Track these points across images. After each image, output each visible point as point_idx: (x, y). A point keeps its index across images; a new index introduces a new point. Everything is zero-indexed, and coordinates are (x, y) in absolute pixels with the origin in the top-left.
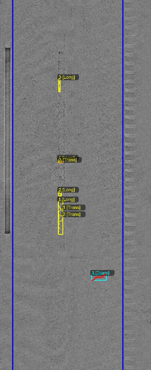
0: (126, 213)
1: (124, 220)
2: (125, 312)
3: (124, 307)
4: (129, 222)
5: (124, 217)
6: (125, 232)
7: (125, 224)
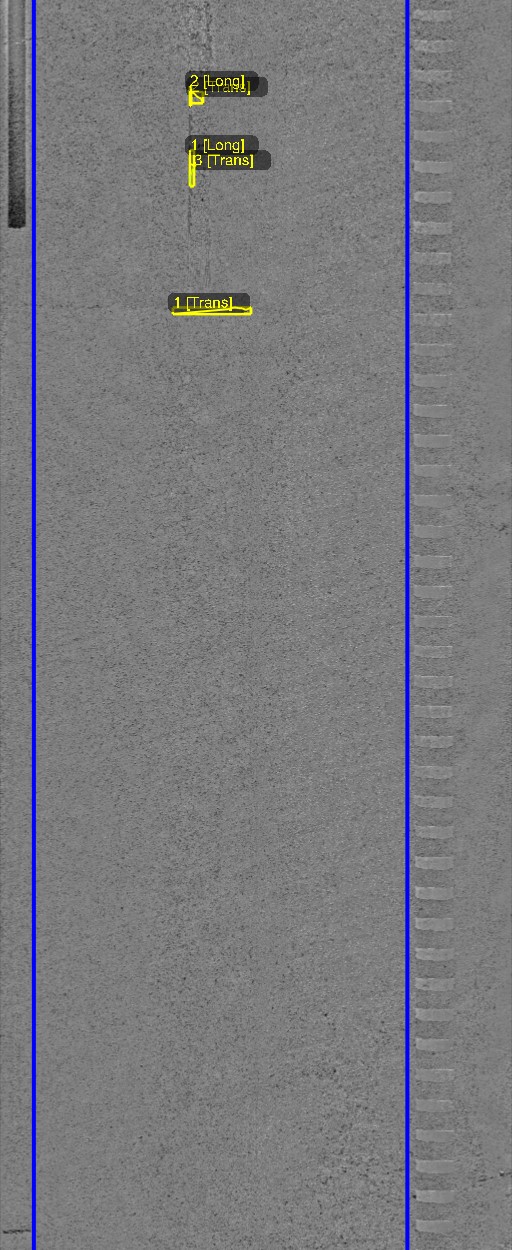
0: (417, 159)
1: (411, 184)
2: (414, 495)
3: (411, 477)
4: (430, 190)
5: (411, 173)
6: (415, 224)
7: (416, 196)
